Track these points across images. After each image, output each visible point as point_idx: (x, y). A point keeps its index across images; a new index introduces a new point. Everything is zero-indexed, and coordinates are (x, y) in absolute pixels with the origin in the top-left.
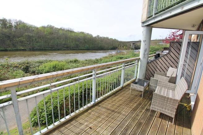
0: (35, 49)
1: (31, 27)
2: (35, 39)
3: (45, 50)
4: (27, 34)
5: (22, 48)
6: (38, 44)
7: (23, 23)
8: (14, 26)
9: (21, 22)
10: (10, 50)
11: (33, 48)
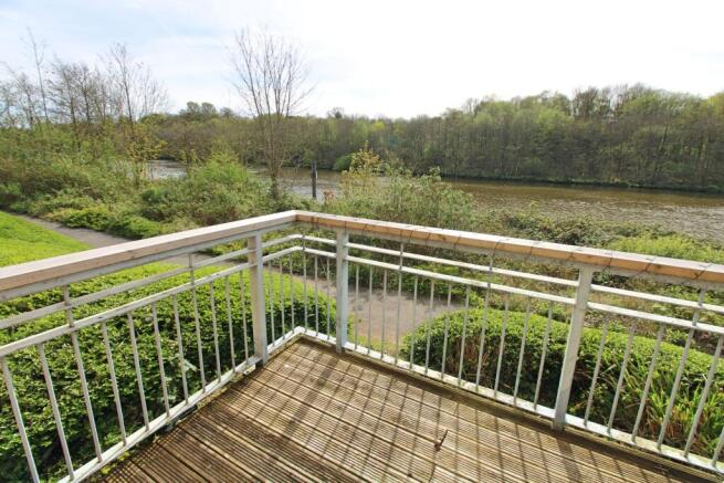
0: (661, 184)
1: (674, 100)
2: (676, 149)
3: (702, 191)
4: (645, 130)
5: (616, 180)
6: (680, 167)
7: (649, 92)
8: (613, 109)
9: (642, 89)
10: (577, 183)
11: (652, 183)
